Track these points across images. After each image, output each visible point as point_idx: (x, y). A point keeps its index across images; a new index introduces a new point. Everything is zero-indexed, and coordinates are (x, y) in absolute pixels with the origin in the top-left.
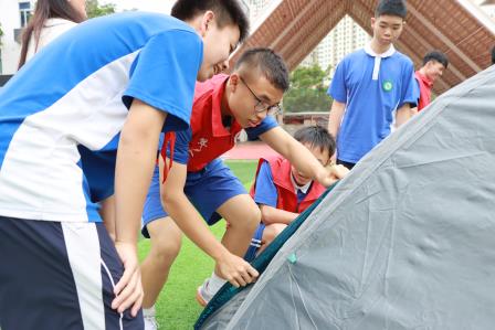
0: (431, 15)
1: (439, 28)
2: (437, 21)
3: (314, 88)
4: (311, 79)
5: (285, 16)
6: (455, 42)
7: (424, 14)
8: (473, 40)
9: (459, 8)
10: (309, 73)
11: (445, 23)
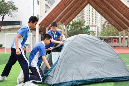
0: (114, 4)
1: (117, 9)
2: (116, 6)
3: (79, 28)
4: (79, 25)
5: (65, 4)
6: (122, 14)
7: (112, 4)
8: (127, 13)
9: (121, 2)
10: (77, 23)
11: (118, 7)
